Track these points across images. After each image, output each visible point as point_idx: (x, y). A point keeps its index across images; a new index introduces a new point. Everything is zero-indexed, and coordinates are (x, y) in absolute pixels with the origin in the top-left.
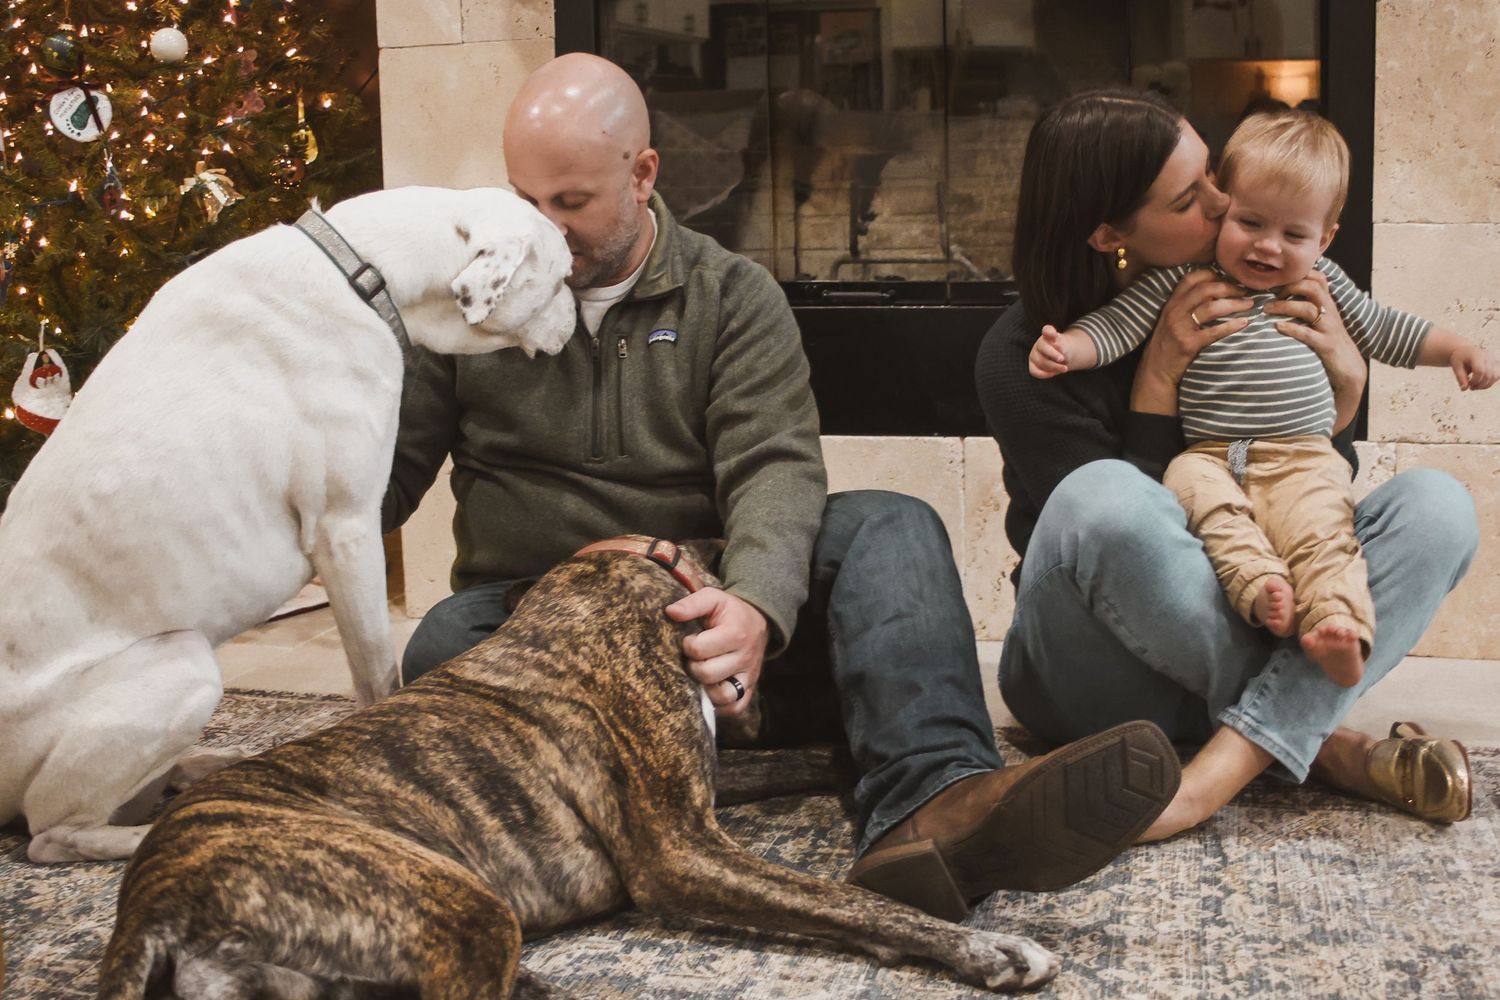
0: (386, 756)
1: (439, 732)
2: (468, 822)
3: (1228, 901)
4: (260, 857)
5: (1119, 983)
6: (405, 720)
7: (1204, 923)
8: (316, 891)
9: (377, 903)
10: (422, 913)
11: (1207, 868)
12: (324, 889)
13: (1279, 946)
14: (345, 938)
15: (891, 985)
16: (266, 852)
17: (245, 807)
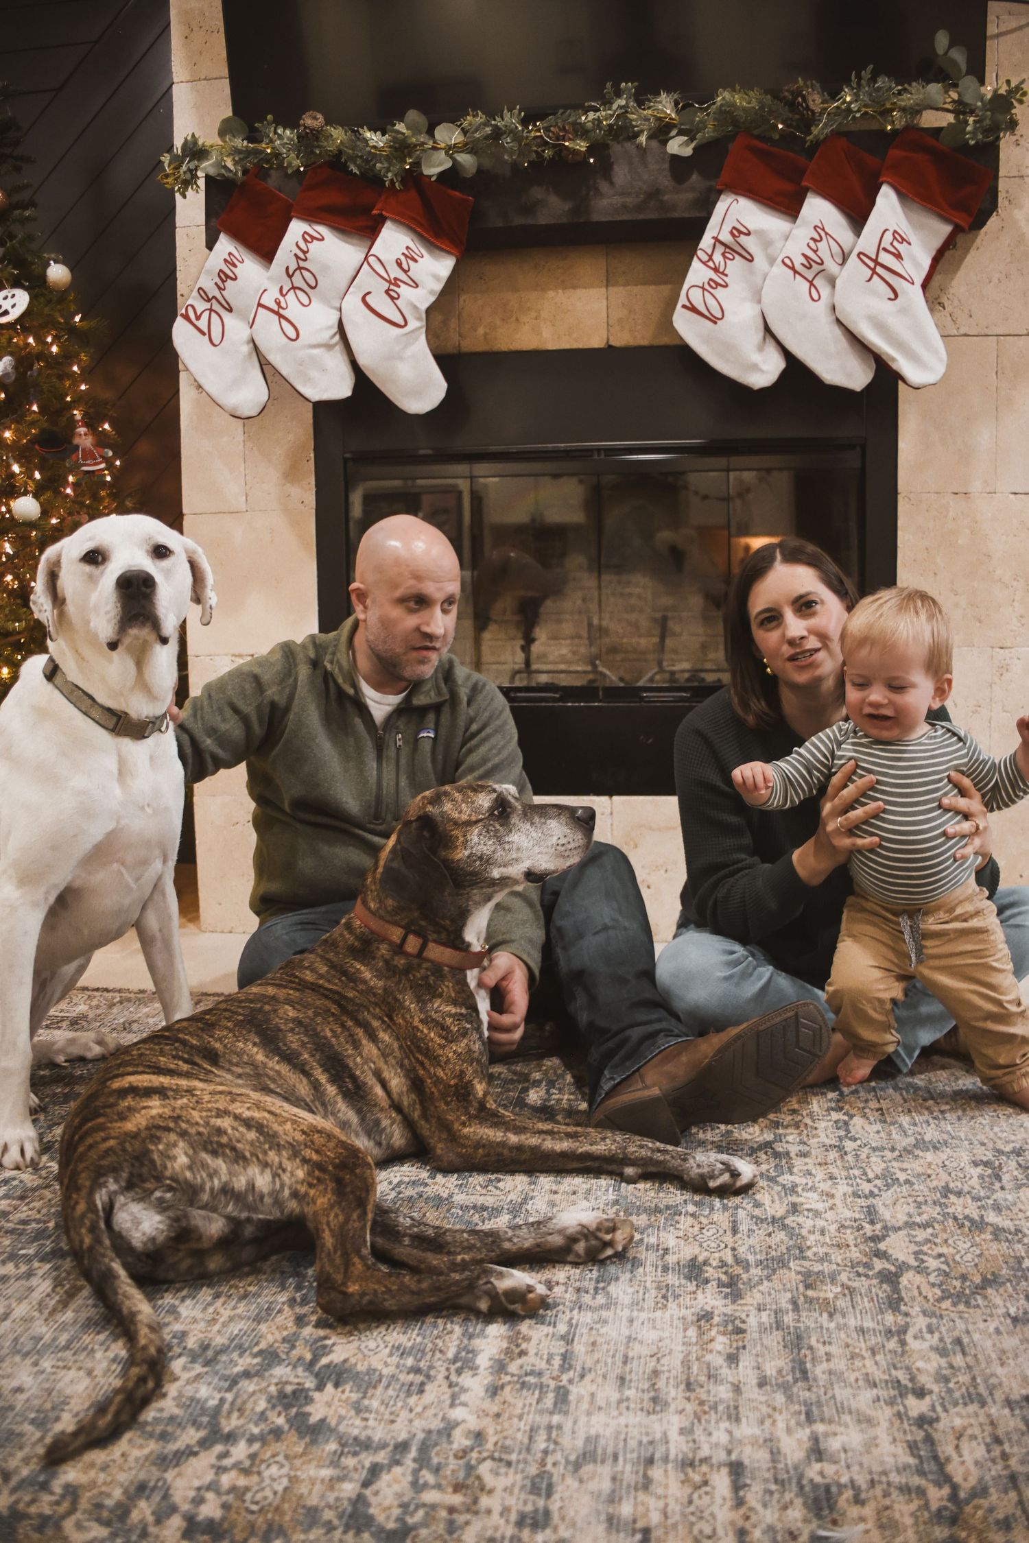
0: (256, 1033)
1: (294, 1020)
2: (316, 1086)
3: (852, 1122)
4: (184, 1125)
5: (794, 1186)
6: (267, 1008)
7: (841, 1139)
8: (228, 1151)
9: (272, 1156)
10: (305, 1161)
11: (831, 1100)
12: (234, 1149)
13: (897, 1153)
14: (251, 1186)
15: (632, 1194)
16: (188, 1122)
17: (165, 1080)
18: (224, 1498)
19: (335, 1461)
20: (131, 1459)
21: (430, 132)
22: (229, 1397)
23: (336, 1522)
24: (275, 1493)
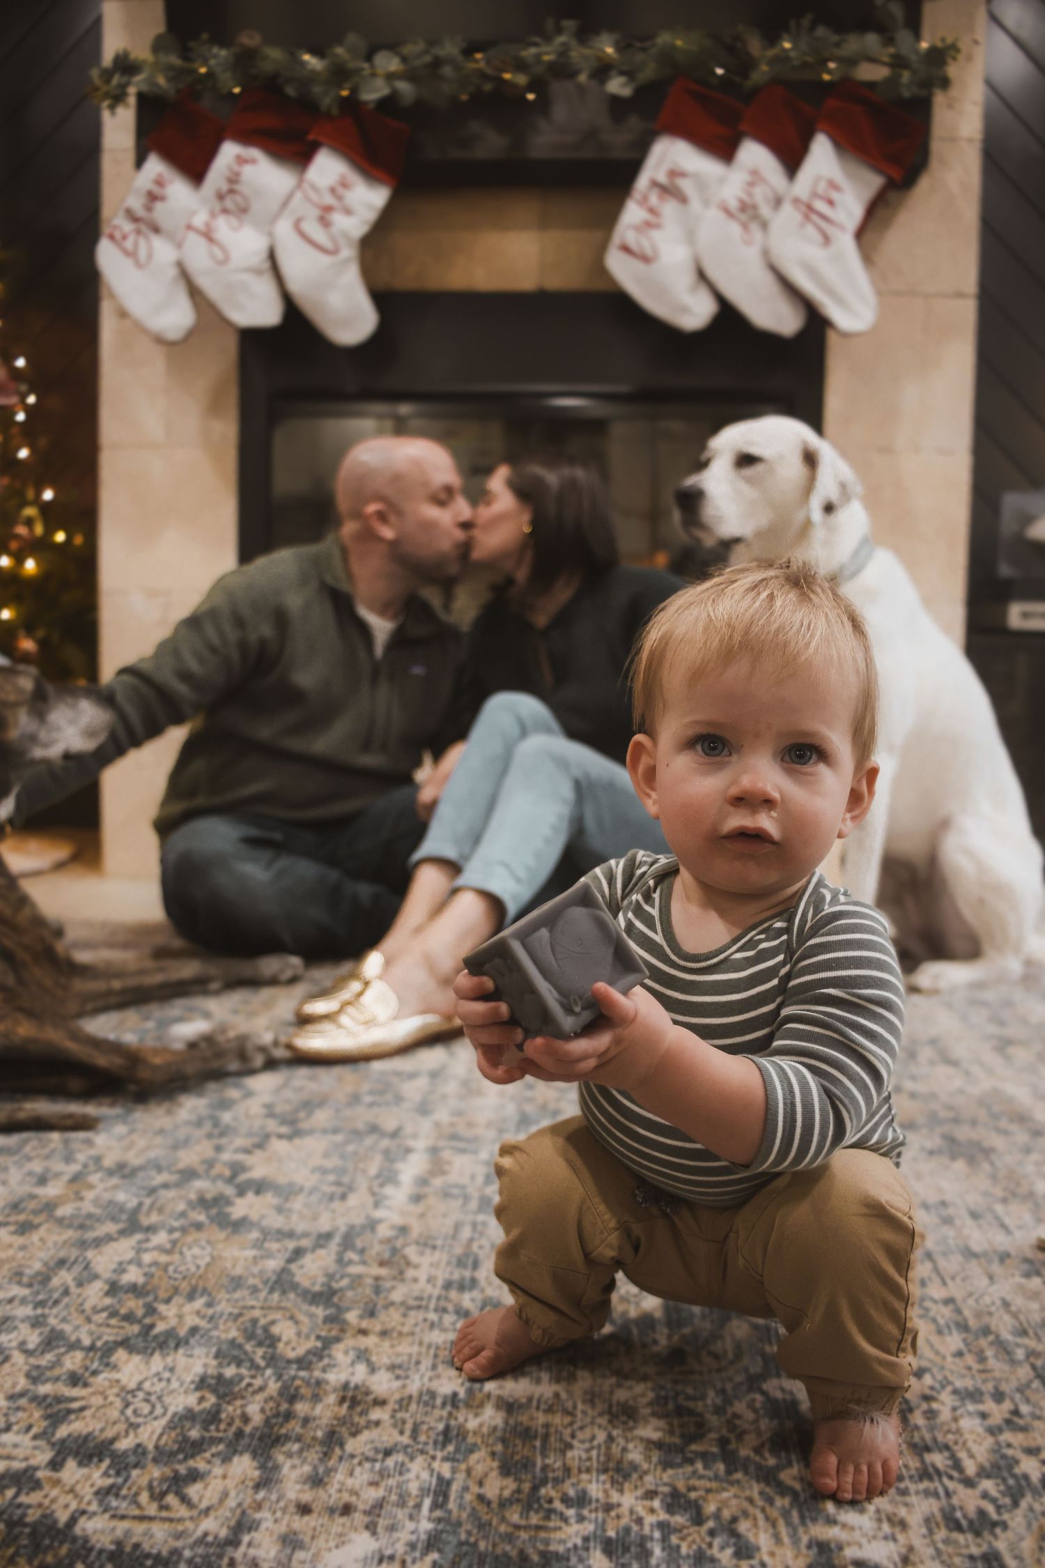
18: (146, 1270)
19: (258, 1244)
20: (50, 1244)
21: (369, 58)
22: (148, 1201)
23: (261, 1286)
24: (198, 1267)
